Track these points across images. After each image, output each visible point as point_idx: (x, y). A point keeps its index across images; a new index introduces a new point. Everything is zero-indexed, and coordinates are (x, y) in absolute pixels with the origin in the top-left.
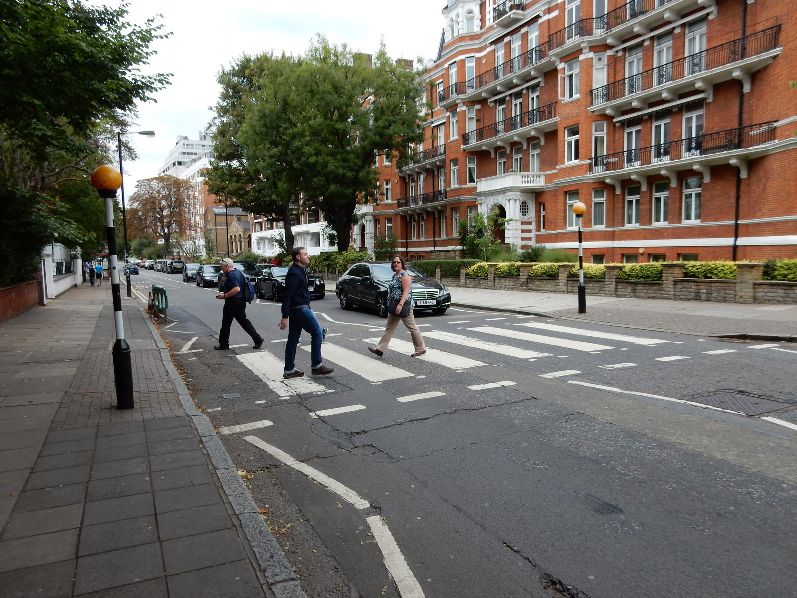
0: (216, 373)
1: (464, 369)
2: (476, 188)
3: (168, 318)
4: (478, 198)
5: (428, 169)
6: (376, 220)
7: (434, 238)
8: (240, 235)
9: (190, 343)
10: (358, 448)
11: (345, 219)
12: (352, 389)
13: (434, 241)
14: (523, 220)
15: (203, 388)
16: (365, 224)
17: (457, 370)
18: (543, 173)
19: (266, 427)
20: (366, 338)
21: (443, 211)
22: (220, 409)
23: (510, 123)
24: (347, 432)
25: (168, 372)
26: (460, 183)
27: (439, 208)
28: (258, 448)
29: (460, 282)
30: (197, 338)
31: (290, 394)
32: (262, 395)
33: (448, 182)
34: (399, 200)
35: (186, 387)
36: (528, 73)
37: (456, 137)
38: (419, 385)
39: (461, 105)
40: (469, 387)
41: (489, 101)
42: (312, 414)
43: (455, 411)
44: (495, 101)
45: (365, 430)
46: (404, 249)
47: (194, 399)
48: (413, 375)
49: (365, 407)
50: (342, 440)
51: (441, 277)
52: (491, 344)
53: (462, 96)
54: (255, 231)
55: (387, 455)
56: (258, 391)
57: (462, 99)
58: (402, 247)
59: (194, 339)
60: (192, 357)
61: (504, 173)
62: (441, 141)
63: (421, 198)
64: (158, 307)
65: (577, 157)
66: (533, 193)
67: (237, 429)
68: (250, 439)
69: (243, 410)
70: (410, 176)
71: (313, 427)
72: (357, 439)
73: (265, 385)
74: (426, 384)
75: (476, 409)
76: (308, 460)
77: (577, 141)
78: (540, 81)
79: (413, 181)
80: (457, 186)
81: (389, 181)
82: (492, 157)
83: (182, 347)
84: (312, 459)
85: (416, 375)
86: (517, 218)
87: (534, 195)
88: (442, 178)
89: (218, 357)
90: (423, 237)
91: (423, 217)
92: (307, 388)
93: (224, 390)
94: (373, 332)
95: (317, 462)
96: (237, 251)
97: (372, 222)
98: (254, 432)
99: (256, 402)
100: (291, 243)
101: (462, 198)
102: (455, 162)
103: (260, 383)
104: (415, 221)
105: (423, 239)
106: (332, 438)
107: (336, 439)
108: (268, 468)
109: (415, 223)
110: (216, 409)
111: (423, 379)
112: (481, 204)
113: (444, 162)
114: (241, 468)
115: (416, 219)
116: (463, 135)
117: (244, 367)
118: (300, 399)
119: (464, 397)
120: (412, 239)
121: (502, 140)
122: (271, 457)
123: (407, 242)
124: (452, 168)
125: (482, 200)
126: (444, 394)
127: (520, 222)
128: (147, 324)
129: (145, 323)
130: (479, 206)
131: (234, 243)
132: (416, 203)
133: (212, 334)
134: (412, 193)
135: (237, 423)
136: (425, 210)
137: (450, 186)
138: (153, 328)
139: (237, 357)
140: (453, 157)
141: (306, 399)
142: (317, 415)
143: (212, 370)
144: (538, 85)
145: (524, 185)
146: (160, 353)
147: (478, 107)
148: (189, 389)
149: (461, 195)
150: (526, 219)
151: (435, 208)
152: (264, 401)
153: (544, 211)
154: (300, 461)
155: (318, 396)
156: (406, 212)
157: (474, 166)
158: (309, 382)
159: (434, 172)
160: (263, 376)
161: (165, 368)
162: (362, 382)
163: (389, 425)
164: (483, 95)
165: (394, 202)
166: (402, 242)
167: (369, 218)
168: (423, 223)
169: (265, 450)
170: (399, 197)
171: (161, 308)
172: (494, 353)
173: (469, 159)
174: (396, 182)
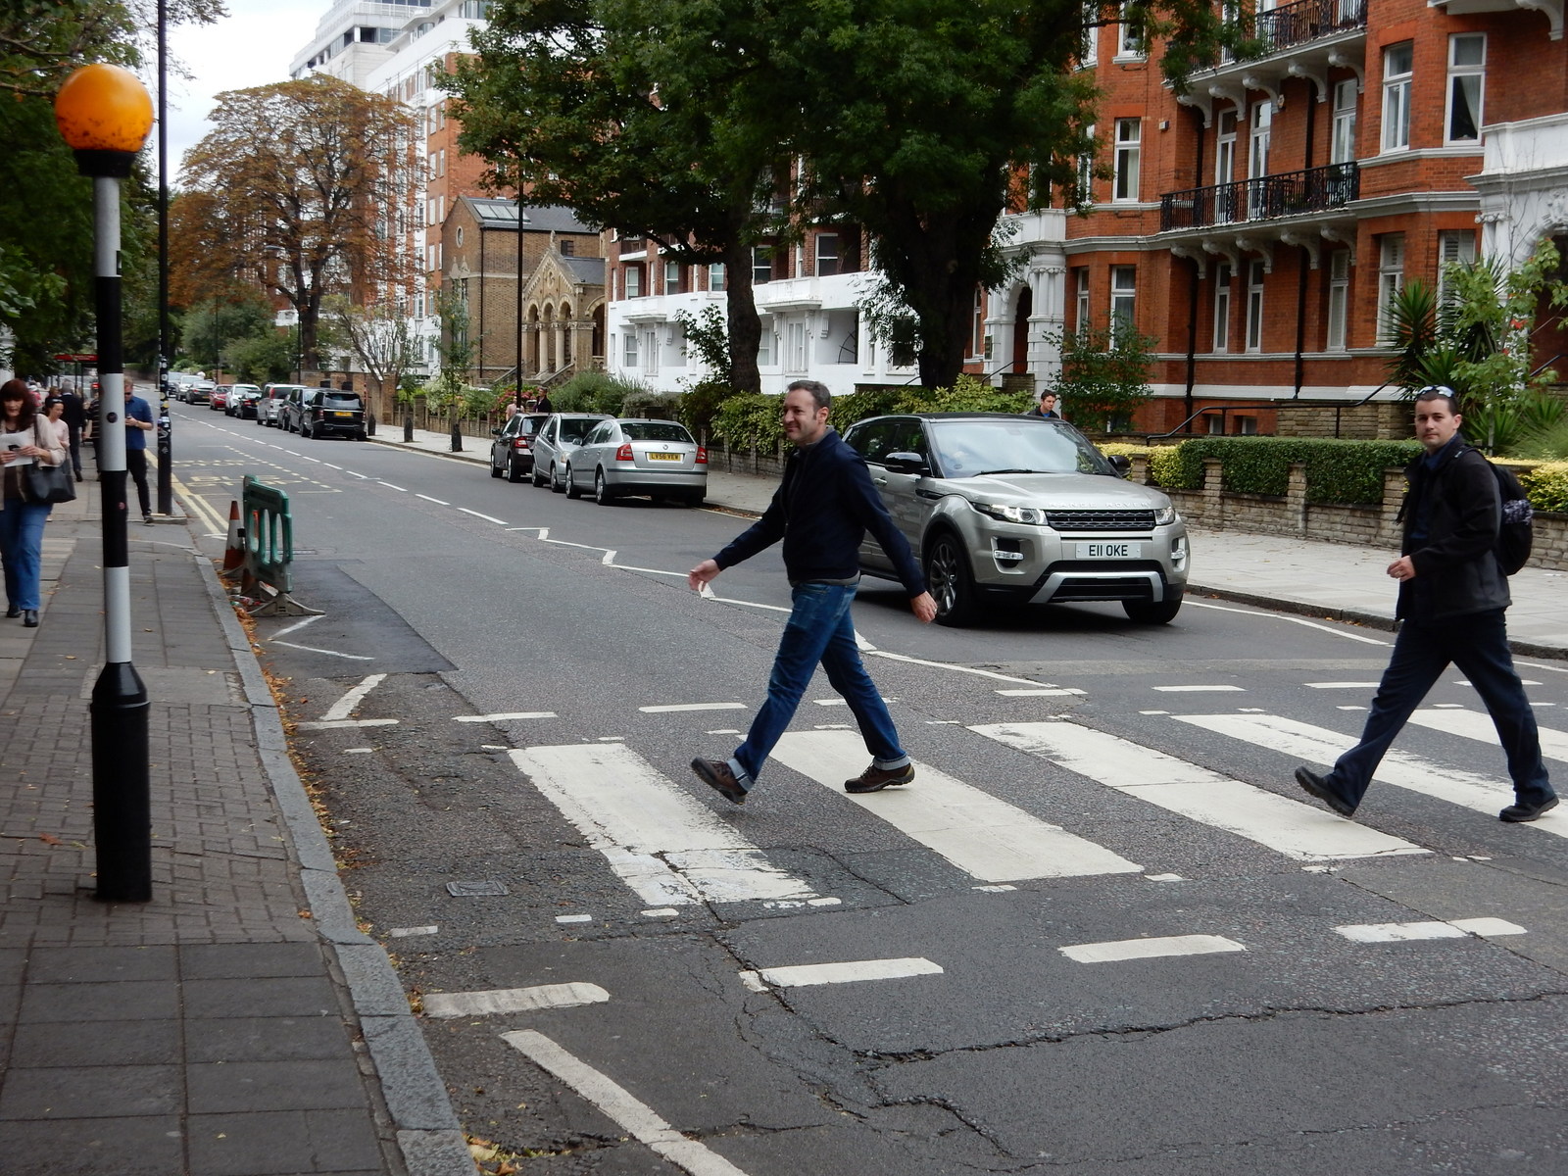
0: (433, 808)
1: (1335, 863)
2: (1478, 161)
3: (288, 597)
4: (1483, 201)
5: (1292, 78)
6: (1076, 273)
7: (1300, 349)
8: (566, 308)
9: (356, 695)
10: (893, 1109)
11: (952, 266)
12: (902, 901)
13: (1299, 361)
15: (385, 853)
16: (1032, 284)
17: (1306, 864)
19: (581, 1007)
20: (986, 719)
21: (1342, 245)
22: (433, 929)
24: (861, 1049)
25: (271, 791)
26: (1414, 138)
27: (1325, 233)
28: (548, 1074)
29: (1379, 527)
30: (381, 677)
31: (680, 899)
32: (583, 896)
33: (1366, 134)
34: (1170, 196)
35: (328, 847)
38: (1153, 906)
40: (1340, 930)
42: (749, 977)
43: (1270, 1013)
45: (930, 1048)
46: (1178, 390)
47: (350, 891)
48: (1138, 868)
49: (939, 970)
50: (843, 1077)
51: (1307, 507)
52: (1459, 774)
54: (621, 297)
55: (995, 1142)
56: (572, 879)
58: (1171, 380)
59: (372, 682)
60: (359, 744)
63: (1256, 192)
64: (258, 555)
67: (484, 1002)
68: (525, 1041)
69: (510, 941)
70: (1218, 104)
71: (745, 1020)
72: (897, 1080)
73: (599, 863)
74: (1179, 904)
75: (1350, 1013)
76: (715, 1132)
79: (1231, 124)
80: (1402, 150)
81: (1137, 120)
83: (328, 706)
84: (727, 1128)
85: (1148, 871)
88: (1346, 120)
89: (446, 749)
90: (1254, 343)
91: (1259, 267)
92: (742, 883)
93: (455, 869)
94: (1013, 699)
95: (742, 1142)
96: (552, 367)
97: (1061, 279)
98: (544, 1020)
99: (560, 919)
100: (746, 347)
101: (1418, 196)
102: (1402, 54)
103: (582, 853)
104: (1227, 280)
105: (1254, 352)
106: (805, 1066)
107: (821, 1072)
108: (572, 1145)
109: (1226, 291)
110: (421, 930)
111: (1170, 886)
112: (1493, 224)
113: (1355, 53)
114: (484, 1136)
115: (1234, 273)
117: (534, 793)
118: (712, 921)
119: (1314, 965)
120: (1210, 350)
122: (588, 1108)
123: (1191, 362)
124: (1387, 77)
125: (1499, 207)
126: (1238, 947)
128: (216, 617)
129: (212, 610)
130: (1486, 232)
131: (542, 336)
132: (1236, 209)
133: (433, 667)
134: (1221, 173)
135: (486, 984)
136: (1267, 240)
137: (1374, 148)
138: (236, 631)
139: (514, 754)
140: (1392, 34)
141: (733, 924)
142: (764, 983)
143: (422, 795)
146: (252, 723)
148: (337, 854)
149: (1417, 186)
151: (1311, 232)
152: (587, 918)
154: (684, 1133)
155: (777, 914)
156: (1194, 244)
157: (1476, 71)
158: (756, 863)
159: (1314, 92)
160: (593, 828)
161: (265, 777)
162: (943, 880)
163: (1018, 1037)
165: (1148, 205)
166: (1170, 363)
167: (1052, 262)
168: (1260, 289)
169: (571, 1083)
170: (1170, 186)
171: (267, 560)
172: (1465, 809)
173: (1458, 42)
174: (1162, 126)
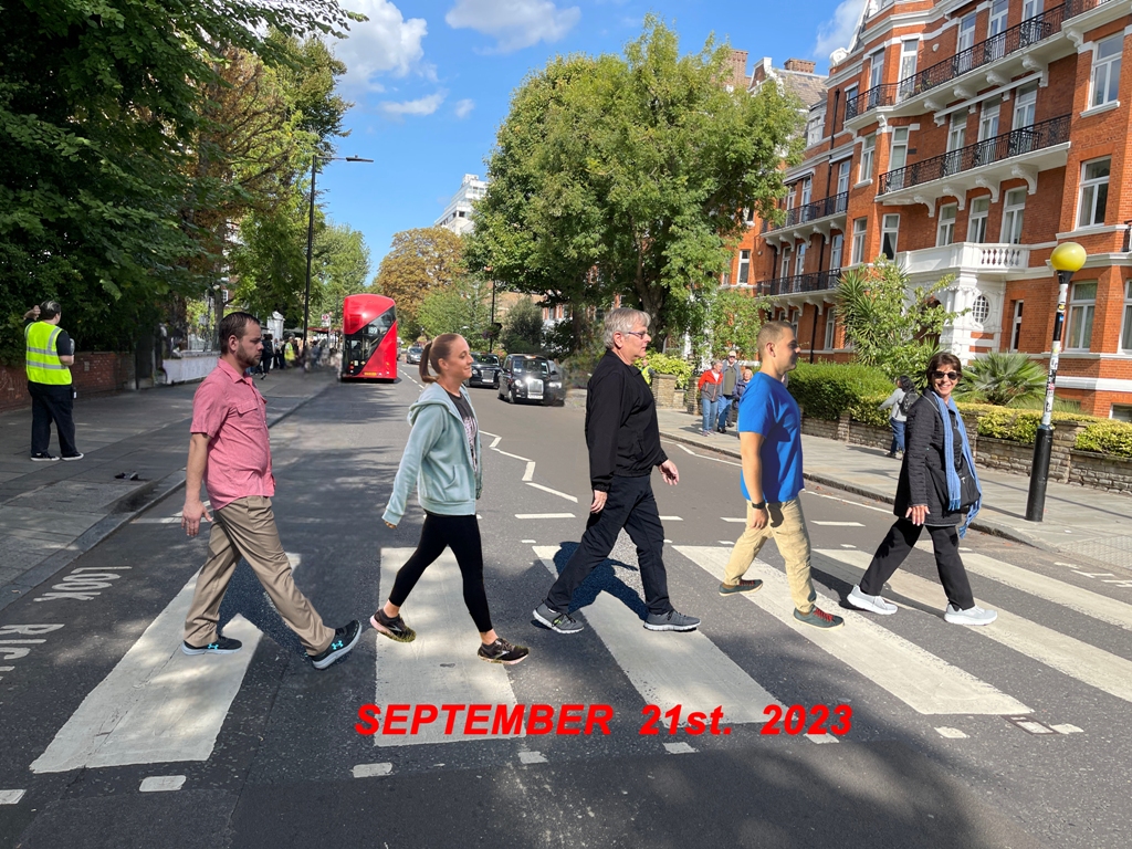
5: (815, 234)
7: (812, 349)
13: (812, 354)
14: (976, 330)
18: (1026, 246)
21: (832, 305)
23: (972, 155)
26: (865, 259)
27: (825, 300)
33: (844, 260)
34: (761, 282)
36: (1018, 63)
37: (869, 179)
39: (885, 123)
41: (936, 116)
44: (948, 117)
53: (889, 109)
57: (885, 113)
61: (950, 243)
62: (842, 188)
63: (797, 281)
65: (1100, 218)
66: (1001, 282)
70: (783, 244)
77: (1104, 189)
78: (1039, 79)
79: (788, 253)
80: (860, 263)
82: (931, 215)
86: (966, 325)
87: (1003, 285)
88: (837, 251)
91: (797, 313)
102: (862, 222)
113: (842, 221)
116: (880, 176)
121: (952, 185)
124: (855, 232)
127: (969, 332)
132: (788, 289)
134: (783, 273)
136: (801, 302)
137: (848, 263)
140: (859, 213)
144: (1035, 85)
145: (986, 265)
147: (915, 127)
151: (820, 300)
153: (1020, 315)
156: (770, 303)
157: (894, 230)
159: (824, 239)
164: (926, 105)
165: (752, 286)
170: (761, 278)
173: (887, 218)
174: (760, 253)
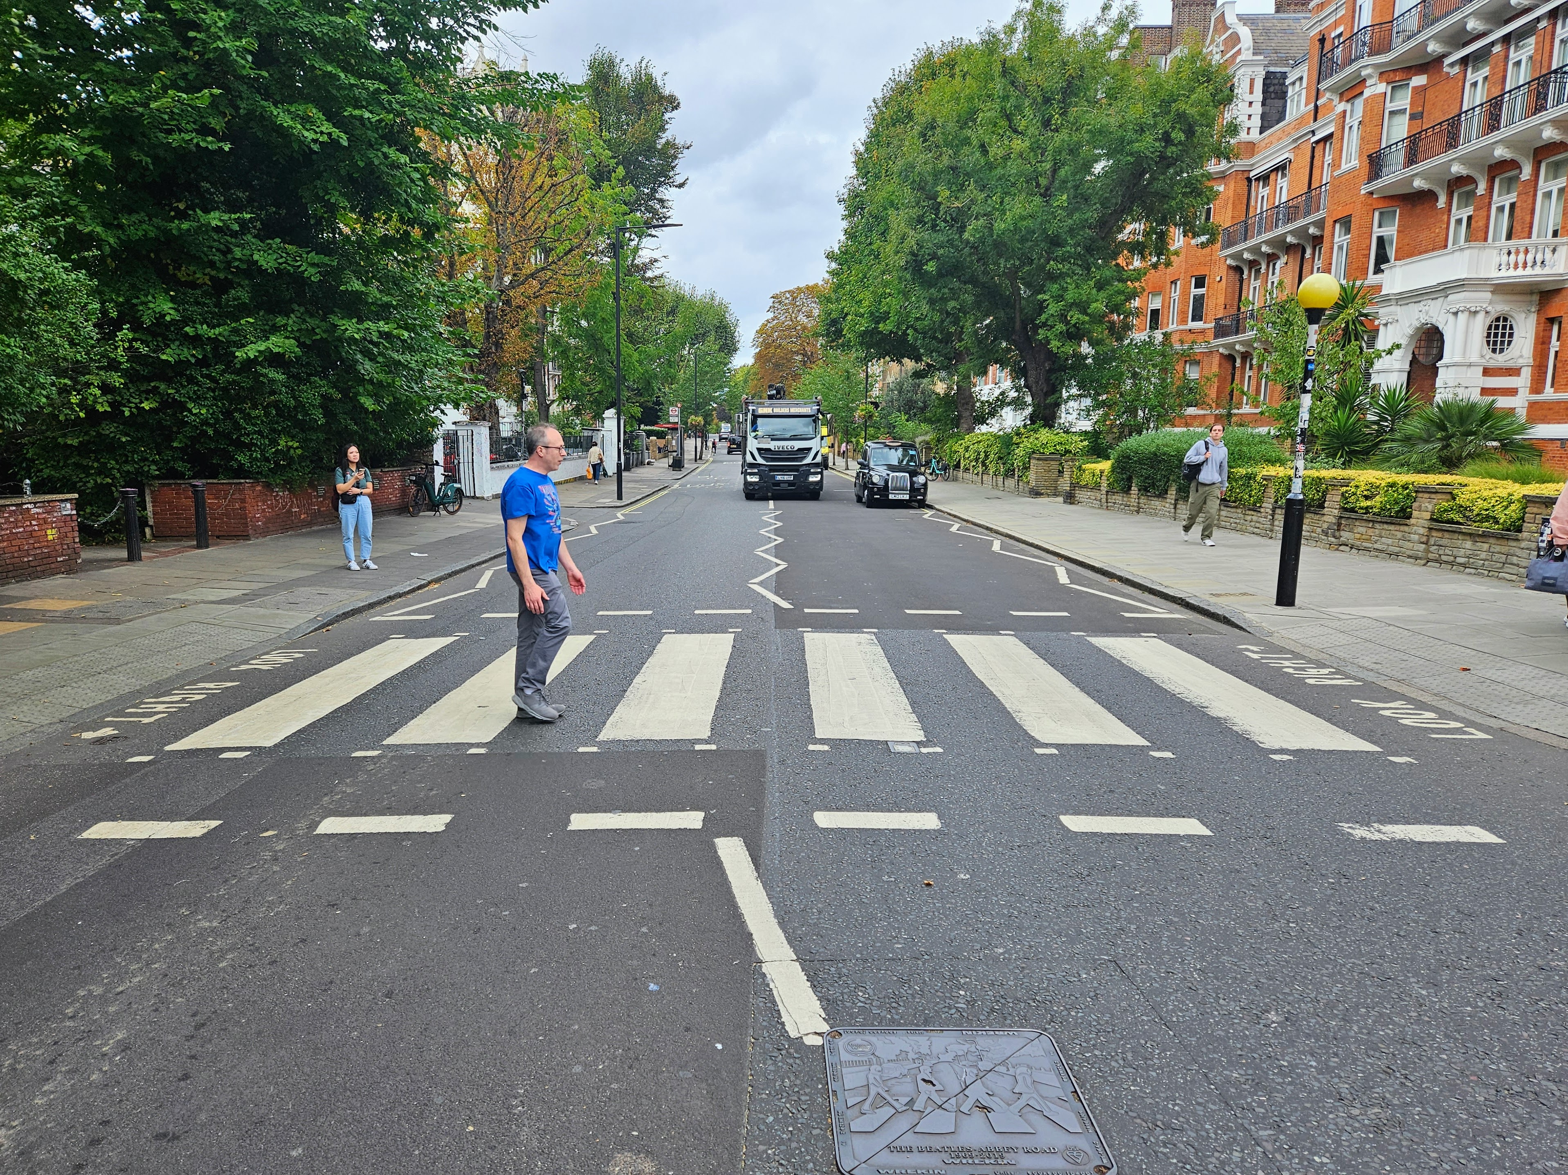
2: (1379, 287)
4: (1382, 311)
5: (1291, 243)
14: (1492, 364)
18: (1564, 240)
26: (1350, 274)
34: (1220, 319)
37: (1355, 163)
39: (1376, 80)
41: (1448, 61)
44: (1464, 61)
53: (1383, 58)
57: (1377, 66)
61: (1466, 242)
62: (1329, 176)
66: (1532, 293)
70: (1252, 264)
79: (1258, 275)
81: (1205, 278)
82: (1441, 204)
86: (1474, 358)
87: (1536, 298)
88: (1321, 266)
102: (1346, 222)
109: (1251, 373)
112: (1386, 325)
113: (1320, 224)
115: (1255, 362)
116: (1369, 156)
120: (1242, 407)
121: (1465, 160)
124: (1336, 239)
125: (1389, 314)
127: (1481, 369)
130: (1382, 328)
140: (1339, 213)
145: (1503, 273)
147: (1419, 80)
150: (1500, 360)
153: (1558, 340)
156: (1234, 347)
157: (1390, 231)
159: (1304, 252)
164: (1430, 48)
165: (1208, 325)
170: (1222, 313)
173: (1381, 214)
174: (1218, 279)
